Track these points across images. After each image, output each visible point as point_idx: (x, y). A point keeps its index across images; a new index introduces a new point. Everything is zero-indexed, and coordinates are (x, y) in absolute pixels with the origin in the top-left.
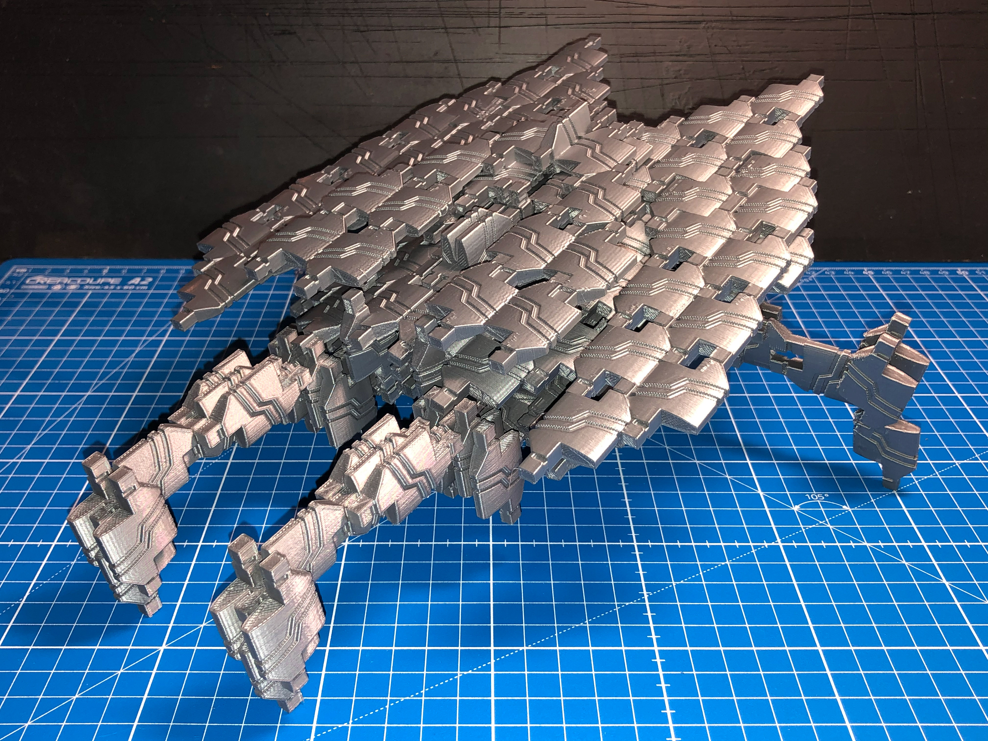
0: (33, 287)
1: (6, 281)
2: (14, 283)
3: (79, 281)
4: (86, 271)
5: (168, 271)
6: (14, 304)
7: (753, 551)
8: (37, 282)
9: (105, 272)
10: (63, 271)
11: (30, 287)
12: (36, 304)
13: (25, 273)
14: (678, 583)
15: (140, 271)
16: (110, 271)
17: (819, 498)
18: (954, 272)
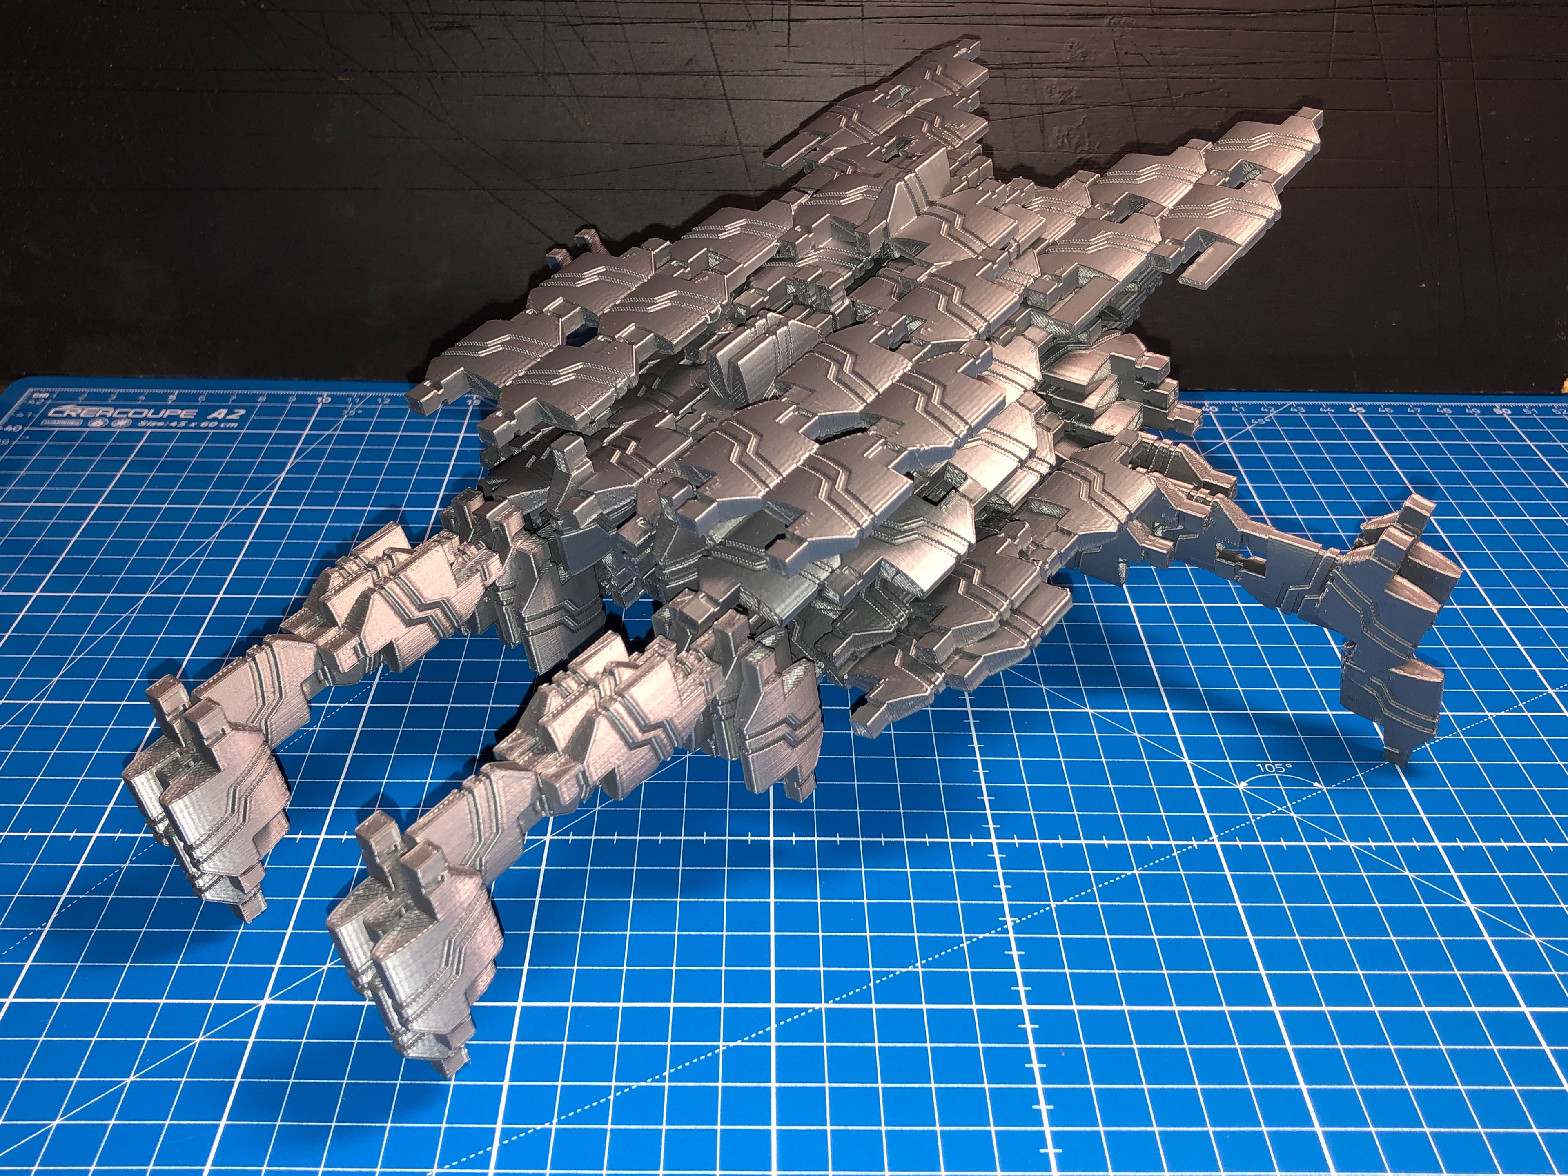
0: (59, 422)
1: (17, 412)
2: (30, 414)
3: (132, 411)
4: (143, 398)
5: (270, 398)
6: (30, 450)
7: (1175, 854)
8: (65, 415)
9: (172, 398)
10: (107, 396)
11: (54, 422)
12: (65, 450)
13: (46, 399)
14: (1059, 903)
15: (226, 398)
16: (180, 397)
17: (1276, 770)
18: (1490, 410)
